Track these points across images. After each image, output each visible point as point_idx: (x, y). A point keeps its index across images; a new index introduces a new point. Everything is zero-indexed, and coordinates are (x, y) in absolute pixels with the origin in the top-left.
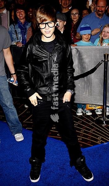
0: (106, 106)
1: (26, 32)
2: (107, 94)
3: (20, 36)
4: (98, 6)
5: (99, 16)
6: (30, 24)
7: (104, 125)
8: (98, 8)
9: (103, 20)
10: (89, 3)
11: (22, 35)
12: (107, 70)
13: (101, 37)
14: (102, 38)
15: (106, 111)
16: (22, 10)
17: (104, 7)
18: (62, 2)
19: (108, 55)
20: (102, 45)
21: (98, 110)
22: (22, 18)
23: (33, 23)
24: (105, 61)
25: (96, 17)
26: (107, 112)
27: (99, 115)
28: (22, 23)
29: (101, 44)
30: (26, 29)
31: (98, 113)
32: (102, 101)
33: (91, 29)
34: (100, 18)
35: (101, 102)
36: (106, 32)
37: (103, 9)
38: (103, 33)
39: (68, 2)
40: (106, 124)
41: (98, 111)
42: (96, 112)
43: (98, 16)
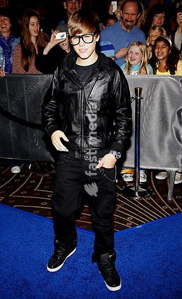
0: (140, 169)
1: (11, 52)
2: (141, 150)
3: (2, 59)
4: (126, 14)
5: (127, 28)
6: (18, 40)
7: (136, 198)
8: (126, 17)
9: (133, 34)
10: (112, 9)
11: (4, 58)
12: (139, 112)
13: (127, 61)
14: (129, 62)
15: (139, 176)
16: (6, 18)
17: (134, 14)
18: (68, 6)
19: (141, 90)
20: (129, 74)
21: (127, 175)
22: (5, 31)
23: (24, 39)
24: (136, 99)
25: (122, 30)
26: (140, 178)
27: (129, 182)
28: (5, 38)
29: (128, 72)
30: (11, 47)
31: (126, 180)
32: (133, 161)
33: (114, 49)
34: (128, 31)
35: (131, 163)
36: (134, 53)
37: (134, 18)
38: (130, 55)
39: (77, 6)
40: (139, 197)
41: (127, 177)
42: (124, 178)
43: (125, 29)
